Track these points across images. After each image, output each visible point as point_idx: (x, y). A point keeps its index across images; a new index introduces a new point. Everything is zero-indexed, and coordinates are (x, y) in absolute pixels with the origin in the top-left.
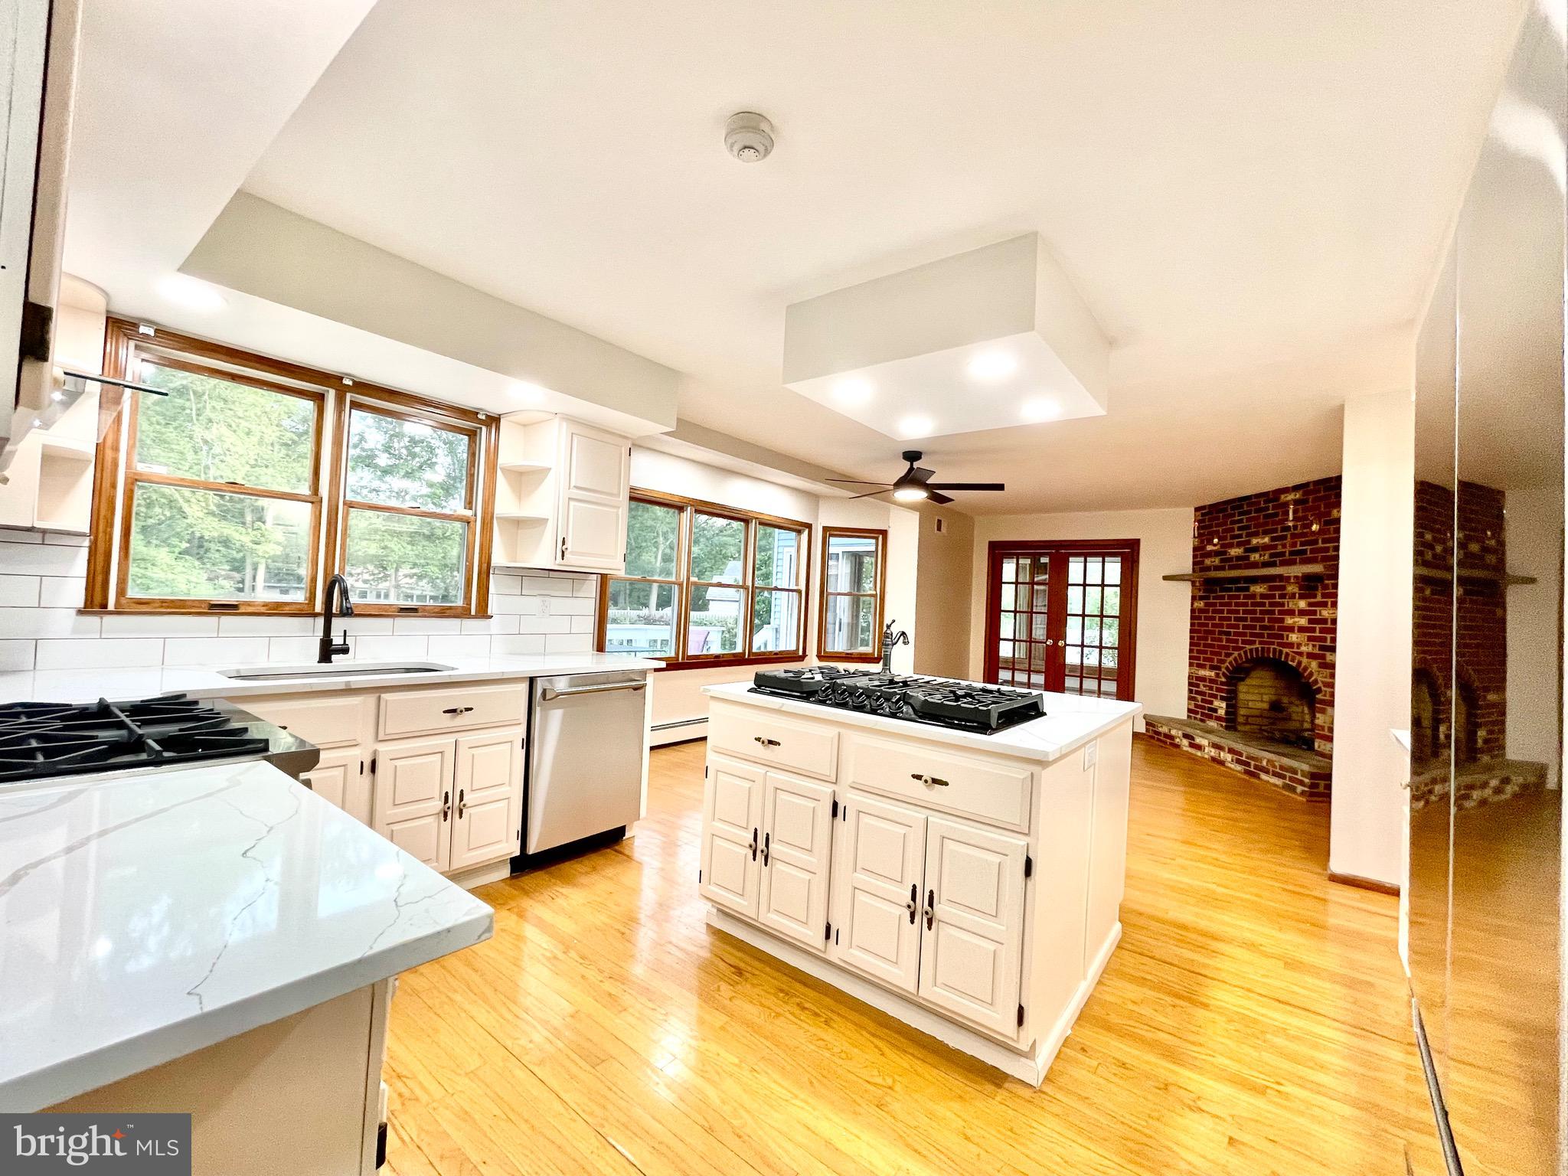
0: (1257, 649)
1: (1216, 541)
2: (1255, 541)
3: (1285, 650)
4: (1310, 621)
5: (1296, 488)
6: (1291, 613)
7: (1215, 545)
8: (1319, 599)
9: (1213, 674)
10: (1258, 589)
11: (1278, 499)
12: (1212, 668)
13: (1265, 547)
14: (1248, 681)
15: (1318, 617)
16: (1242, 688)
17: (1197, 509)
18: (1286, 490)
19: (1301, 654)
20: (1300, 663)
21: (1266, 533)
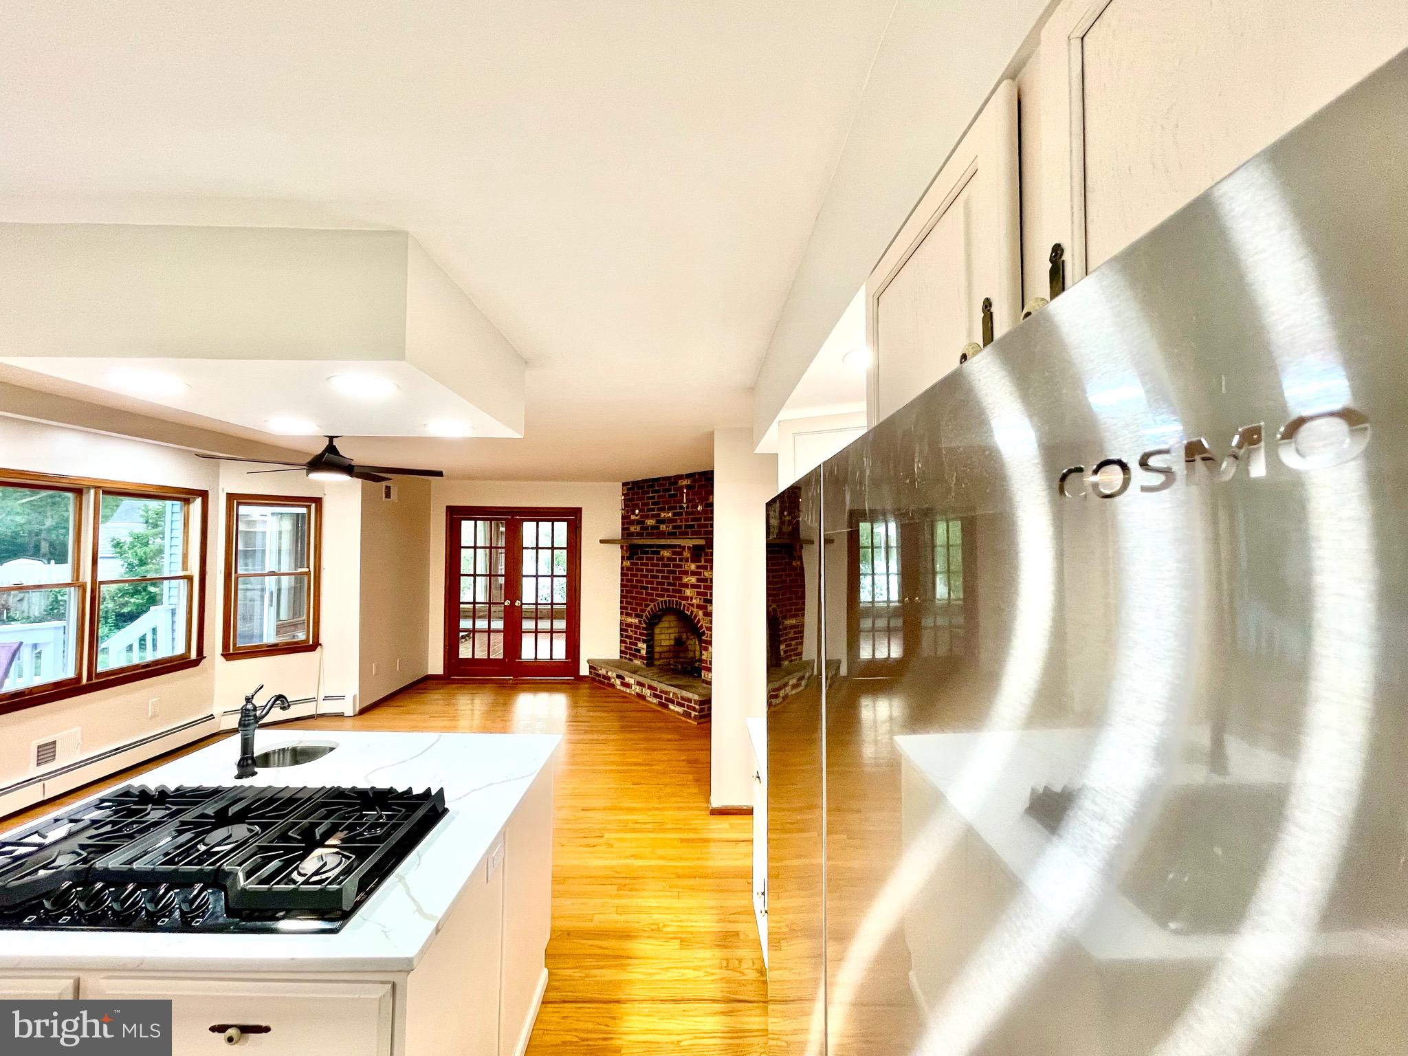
0: (665, 601)
1: (637, 512)
2: (663, 515)
3: (683, 602)
4: (698, 580)
5: (688, 476)
6: (686, 573)
7: (636, 515)
8: (703, 563)
9: (637, 621)
10: (666, 553)
11: (677, 483)
12: (637, 616)
13: (670, 521)
14: (661, 625)
15: (702, 577)
16: (657, 631)
17: (624, 484)
18: (680, 477)
19: (692, 605)
20: (692, 612)
21: (670, 509)
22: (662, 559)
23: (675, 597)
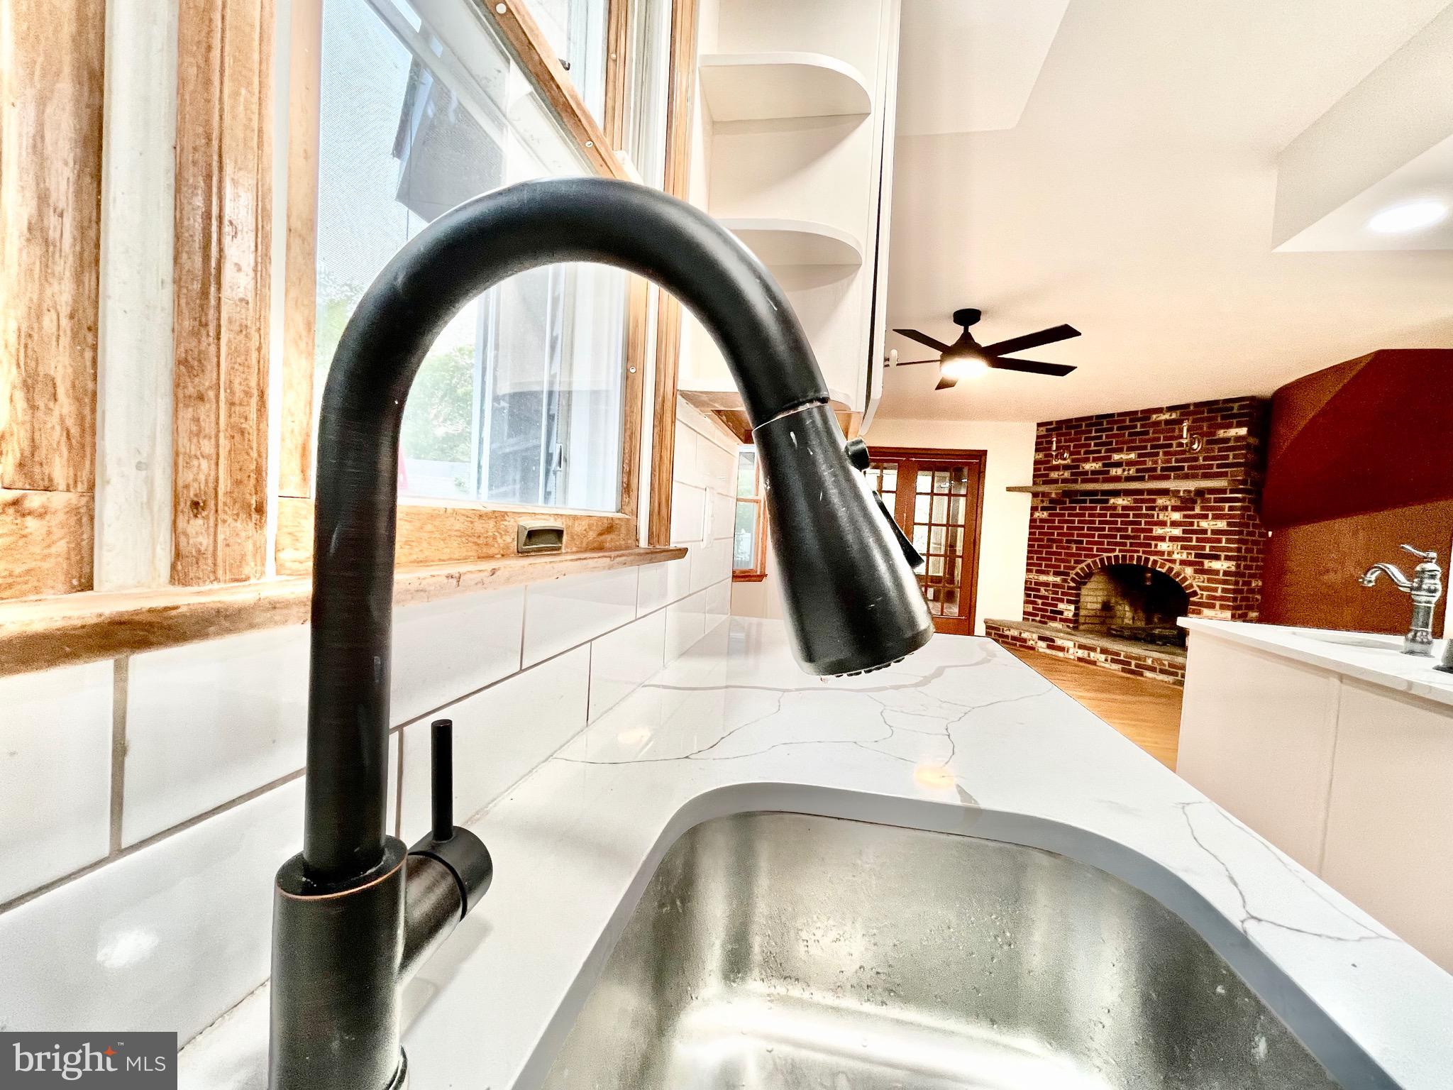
1: (1066, 455)
2: (1116, 457)
3: (1152, 558)
4: (1186, 532)
6: (1162, 524)
7: (1065, 459)
8: (1197, 511)
9: (1058, 579)
10: (1120, 501)
11: (1148, 418)
12: (1056, 574)
13: (1130, 463)
15: (1195, 527)
17: (1039, 425)
18: (1159, 410)
22: (1114, 508)
23: (1138, 552)
